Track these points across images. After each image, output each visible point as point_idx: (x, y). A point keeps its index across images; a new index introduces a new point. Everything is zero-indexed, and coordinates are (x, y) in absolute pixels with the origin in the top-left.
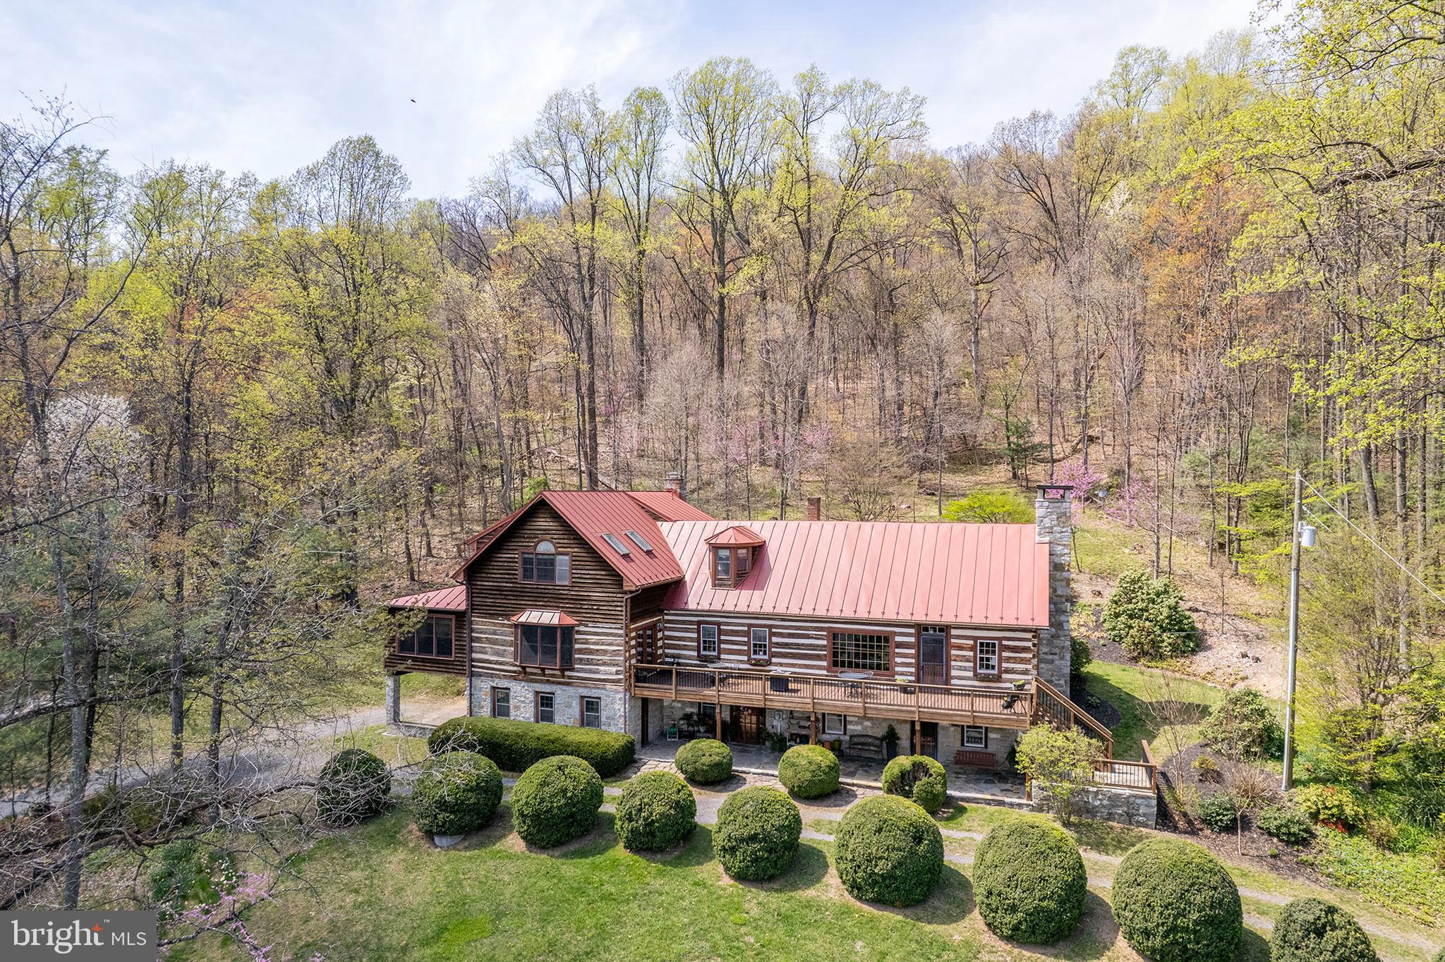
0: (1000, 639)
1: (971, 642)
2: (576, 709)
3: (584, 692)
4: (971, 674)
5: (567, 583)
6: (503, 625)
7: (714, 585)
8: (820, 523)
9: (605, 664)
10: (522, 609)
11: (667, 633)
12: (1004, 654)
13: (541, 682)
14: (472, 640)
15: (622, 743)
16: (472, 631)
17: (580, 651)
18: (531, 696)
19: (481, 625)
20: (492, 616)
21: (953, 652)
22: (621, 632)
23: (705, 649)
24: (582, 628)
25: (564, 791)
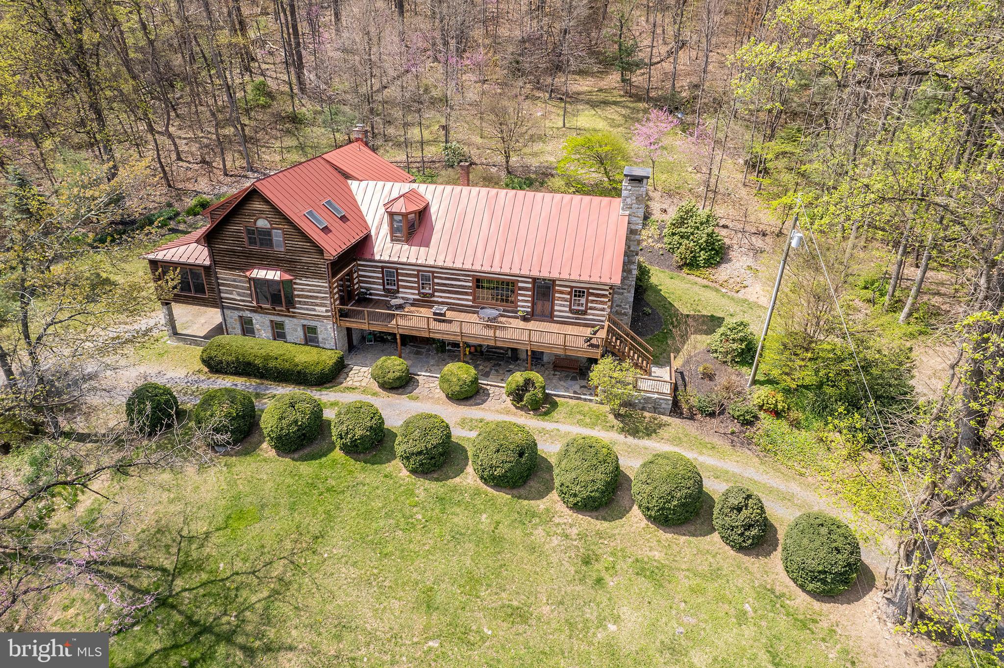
0: (588, 289)
1: (569, 290)
2: (300, 333)
3: (305, 322)
4: (567, 309)
5: (283, 250)
6: (240, 276)
7: (392, 240)
8: (469, 188)
9: (317, 305)
10: (252, 266)
11: (360, 273)
12: (590, 298)
13: (274, 314)
14: (219, 285)
15: (334, 361)
16: (218, 278)
17: (299, 296)
18: (268, 323)
19: (224, 275)
20: (231, 269)
21: (557, 295)
22: (327, 285)
23: (388, 284)
24: (298, 281)
25: (296, 422)
